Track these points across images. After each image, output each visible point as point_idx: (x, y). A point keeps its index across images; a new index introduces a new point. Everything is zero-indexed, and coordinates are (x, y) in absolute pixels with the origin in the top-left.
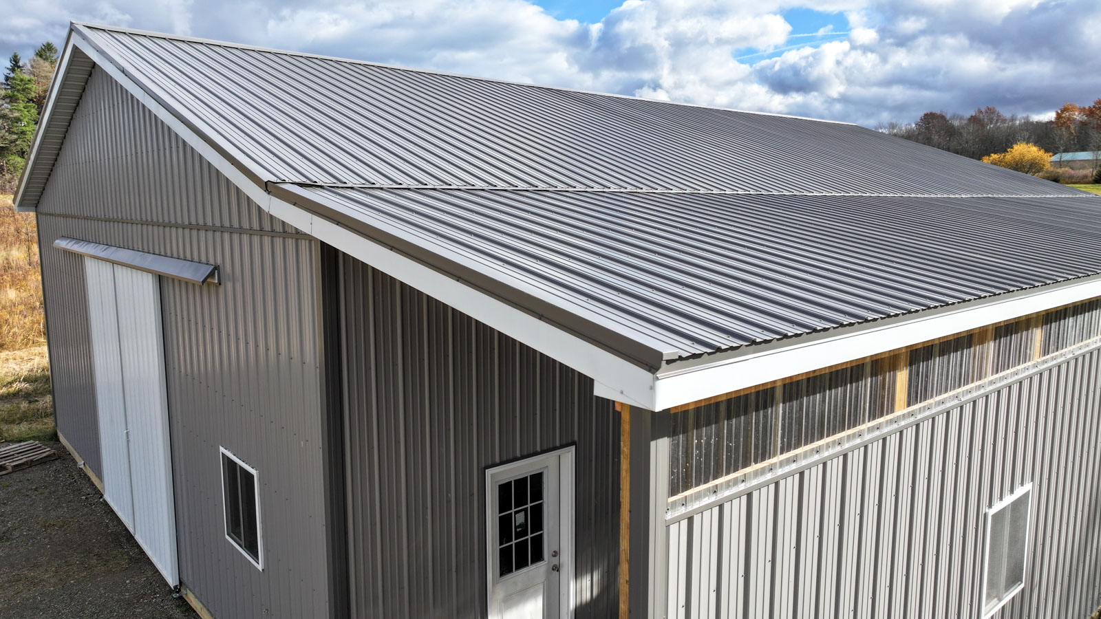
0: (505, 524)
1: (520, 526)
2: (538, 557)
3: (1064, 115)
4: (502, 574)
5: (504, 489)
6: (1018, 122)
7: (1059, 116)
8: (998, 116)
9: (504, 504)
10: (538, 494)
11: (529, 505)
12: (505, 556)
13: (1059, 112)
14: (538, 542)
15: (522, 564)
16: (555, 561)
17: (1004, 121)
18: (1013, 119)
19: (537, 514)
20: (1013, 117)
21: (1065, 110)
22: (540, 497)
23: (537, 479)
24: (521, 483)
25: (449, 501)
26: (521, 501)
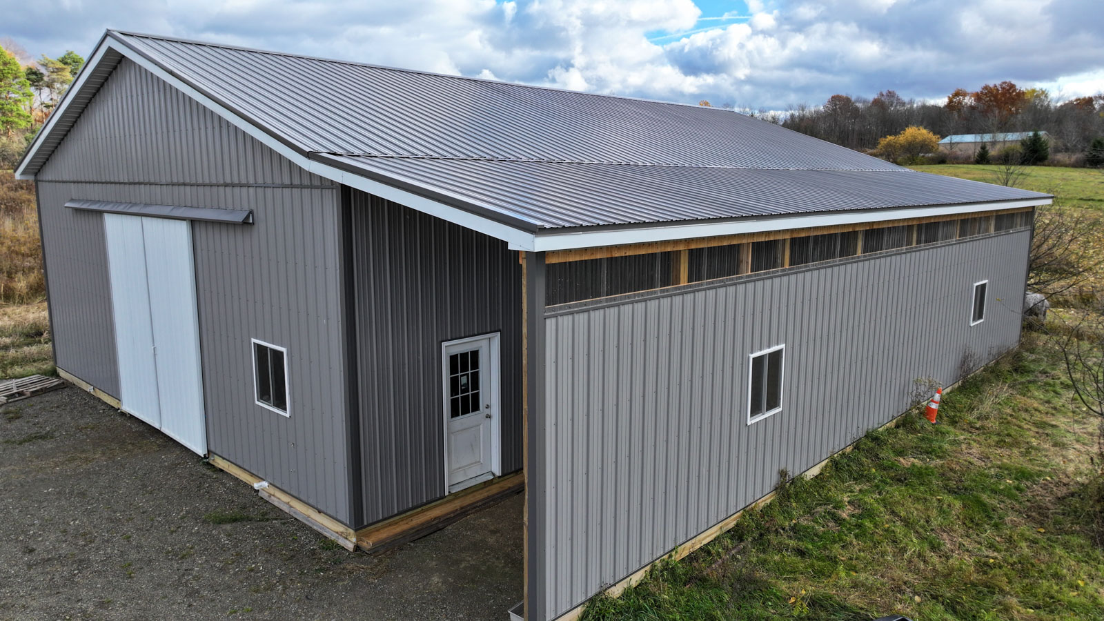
0: (454, 382)
1: (464, 385)
2: (476, 407)
3: (955, 100)
4: (452, 417)
5: (453, 359)
6: (915, 106)
7: (951, 101)
8: (898, 99)
9: (453, 369)
10: (475, 364)
11: (470, 372)
12: (454, 403)
13: (951, 96)
14: (476, 397)
15: (465, 411)
16: (487, 411)
17: (903, 104)
18: (911, 102)
19: (475, 379)
20: (911, 100)
21: (957, 94)
22: (477, 367)
23: (475, 354)
24: (464, 355)
25: (419, 361)
26: (464, 368)
